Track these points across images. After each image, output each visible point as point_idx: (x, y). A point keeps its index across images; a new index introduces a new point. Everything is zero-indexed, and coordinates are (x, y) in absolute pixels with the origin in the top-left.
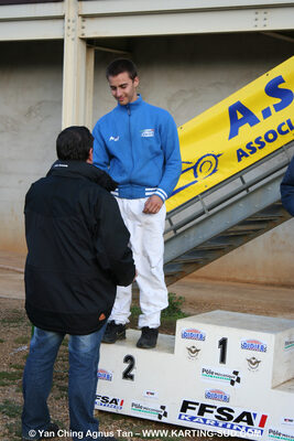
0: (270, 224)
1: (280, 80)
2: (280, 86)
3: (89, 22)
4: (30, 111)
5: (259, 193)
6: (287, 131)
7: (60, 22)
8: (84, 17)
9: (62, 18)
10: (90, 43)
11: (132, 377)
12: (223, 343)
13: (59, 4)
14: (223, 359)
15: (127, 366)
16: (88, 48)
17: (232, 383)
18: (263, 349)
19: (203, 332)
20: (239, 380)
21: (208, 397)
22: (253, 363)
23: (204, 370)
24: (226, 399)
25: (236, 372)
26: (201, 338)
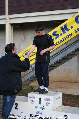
0: (56, 67)
1: (56, 32)
2: (56, 33)
3: (11, 20)
5: (52, 59)
6: (58, 44)
8: (10, 18)
9: (5, 19)
10: (12, 25)
11: (17, 109)
12: (40, 99)
13: (4, 16)
14: (40, 103)
15: (16, 106)
16: (11, 26)
17: (43, 109)
18: (50, 100)
19: (35, 96)
20: (44, 109)
21: (36, 113)
22: (48, 104)
23: (35, 106)
24: (41, 114)
25: (43, 107)
26: (34, 98)
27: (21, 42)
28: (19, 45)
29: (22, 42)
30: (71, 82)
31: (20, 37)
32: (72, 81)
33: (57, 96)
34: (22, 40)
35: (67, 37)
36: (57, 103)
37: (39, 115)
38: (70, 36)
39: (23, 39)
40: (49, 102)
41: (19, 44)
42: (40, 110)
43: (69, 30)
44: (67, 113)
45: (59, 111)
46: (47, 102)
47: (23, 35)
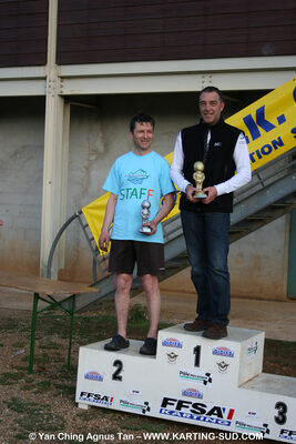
3: (66, 82)
4: (16, 153)
7: (42, 82)
8: (63, 78)
9: (45, 78)
10: (67, 99)
11: (120, 378)
12: (197, 350)
13: (42, 68)
14: (197, 364)
15: (116, 368)
16: (65, 103)
17: (205, 383)
18: (231, 355)
19: (181, 341)
20: (210, 380)
21: (184, 394)
22: (223, 366)
23: (181, 372)
24: (200, 396)
25: (208, 375)
26: (180, 346)
27: (93, 158)
28: (87, 168)
29: (97, 158)
30: (260, 299)
31: (88, 139)
32: (263, 296)
33: (249, 343)
34: (96, 151)
35: (266, 150)
36: (250, 364)
37: (194, 401)
38: (276, 148)
39: (101, 149)
40: (227, 360)
41: (86, 163)
42: (198, 385)
43: (273, 127)
44: (286, 397)
45: (259, 390)
46: (220, 359)
47: (101, 135)
